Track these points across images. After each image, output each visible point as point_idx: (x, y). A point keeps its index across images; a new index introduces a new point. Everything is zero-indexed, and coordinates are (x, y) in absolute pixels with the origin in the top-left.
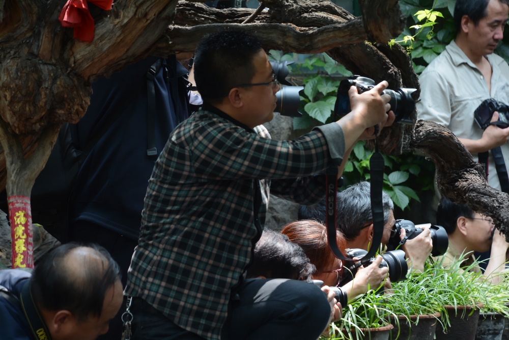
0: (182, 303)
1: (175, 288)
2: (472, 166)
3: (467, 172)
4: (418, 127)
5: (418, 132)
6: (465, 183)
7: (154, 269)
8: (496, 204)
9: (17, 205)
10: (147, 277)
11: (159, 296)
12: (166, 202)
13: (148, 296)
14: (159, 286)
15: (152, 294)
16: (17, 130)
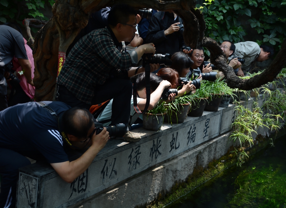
0: (79, 90)
1: (77, 85)
2: (222, 54)
3: (220, 56)
4: (204, 39)
5: (204, 41)
6: (218, 60)
7: (71, 77)
8: (226, 71)
9: (61, 55)
10: (68, 79)
11: (71, 87)
12: (79, 54)
13: (67, 86)
14: (72, 83)
15: (69, 85)
16: (63, 29)
